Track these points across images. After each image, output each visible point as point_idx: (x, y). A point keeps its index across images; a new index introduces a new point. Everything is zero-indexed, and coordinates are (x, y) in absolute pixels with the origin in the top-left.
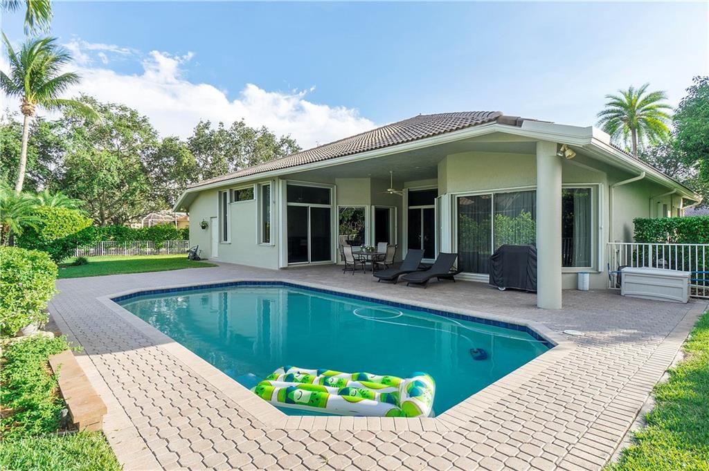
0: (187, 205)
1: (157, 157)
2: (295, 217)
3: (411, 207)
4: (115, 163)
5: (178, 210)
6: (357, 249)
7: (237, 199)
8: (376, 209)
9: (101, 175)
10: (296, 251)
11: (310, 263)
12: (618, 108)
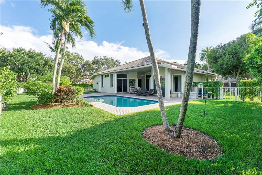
0: (93, 79)
1: (84, 65)
2: (119, 81)
3: (147, 79)
4: (74, 67)
5: (91, 79)
6: (133, 89)
7: (105, 77)
8: (138, 79)
9: (71, 71)
10: (119, 89)
11: (122, 92)
12: (204, 52)
